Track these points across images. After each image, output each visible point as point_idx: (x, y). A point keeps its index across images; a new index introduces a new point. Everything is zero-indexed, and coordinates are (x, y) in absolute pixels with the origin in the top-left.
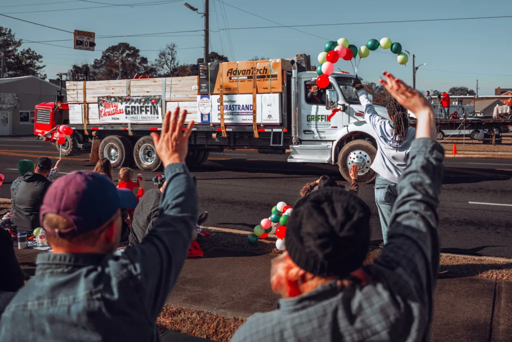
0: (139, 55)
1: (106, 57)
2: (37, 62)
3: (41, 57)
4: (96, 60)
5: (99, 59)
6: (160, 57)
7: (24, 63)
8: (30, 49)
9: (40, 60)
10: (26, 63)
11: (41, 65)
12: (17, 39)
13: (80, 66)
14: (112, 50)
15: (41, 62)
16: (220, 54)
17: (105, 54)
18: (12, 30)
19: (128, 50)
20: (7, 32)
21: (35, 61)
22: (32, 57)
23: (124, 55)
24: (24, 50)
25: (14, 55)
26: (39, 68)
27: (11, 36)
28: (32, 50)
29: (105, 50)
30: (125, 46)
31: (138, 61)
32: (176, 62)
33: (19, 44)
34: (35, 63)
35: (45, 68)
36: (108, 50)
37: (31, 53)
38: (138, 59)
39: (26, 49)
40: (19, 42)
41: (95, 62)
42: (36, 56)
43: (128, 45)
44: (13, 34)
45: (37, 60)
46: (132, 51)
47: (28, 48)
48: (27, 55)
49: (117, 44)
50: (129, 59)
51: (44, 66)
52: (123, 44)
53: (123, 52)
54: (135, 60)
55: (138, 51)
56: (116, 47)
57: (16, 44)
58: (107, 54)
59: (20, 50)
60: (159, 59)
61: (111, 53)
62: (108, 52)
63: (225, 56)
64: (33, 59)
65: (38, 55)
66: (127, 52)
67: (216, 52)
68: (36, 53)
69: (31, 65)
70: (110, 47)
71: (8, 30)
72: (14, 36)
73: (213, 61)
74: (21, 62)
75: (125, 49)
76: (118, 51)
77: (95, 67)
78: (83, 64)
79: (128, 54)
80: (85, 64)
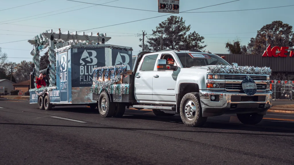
0: (291, 32)
1: (261, 35)
2: (200, 43)
3: (203, 38)
4: (252, 38)
5: (255, 38)
7: (191, 45)
8: (195, 32)
9: (202, 41)
10: (192, 44)
11: (203, 45)
12: (186, 25)
14: (266, 29)
15: (203, 42)
17: (260, 33)
18: (183, 18)
19: (281, 27)
20: (180, 20)
21: (199, 42)
22: (196, 39)
23: (278, 32)
24: (191, 33)
25: (183, 38)
26: (202, 47)
27: (182, 23)
28: (196, 33)
30: (279, 24)
31: (291, 37)
33: (188, 29)
34: (199, 44)
35: (206, 47)
36: (262, 29)
37: (195, 35)
38: (290, 35)
39: (192, 33)
40: (188, 27)
41: (252, 42)
42: (199, 38)
43: (282, 22)
44: (183, 21)
45: (200, 41)
46: (285, 28)
47: (194, 32)
48: (193, 38)
49: (271, 23)
50: (283, 36)
51: (205, 46)
52: (276, 22)
53: (277, 29)
54: (288, 37)
55: (290, 28)
56: (270, 25)
57: (185, 29)
58: (262, 33)
59: (188, 33)
61: (265, 31)
62: (263, 30)
64: (197, 41)
65: (200, 36)
66: (281, 29)
68: (199, 36)
69: (196, 46)
70: (264, 26)
71: (180, 18)
72: (184, 22)
74: (188, 44)
75: (278, 26)
76: (272, 29)
77: (250, 45)
78: (234, 42)
79: (281, 31)
80: (236, 41)
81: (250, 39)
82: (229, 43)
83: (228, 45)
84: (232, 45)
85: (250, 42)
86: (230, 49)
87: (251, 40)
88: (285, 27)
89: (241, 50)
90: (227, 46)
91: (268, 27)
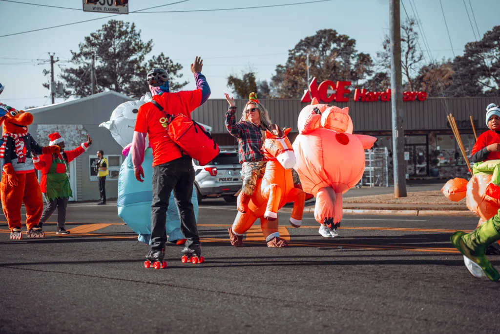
0: (353, 51)
1: (295, 58)
3: (179, 67)
4: (279, 66)
5: (284, 64)
6: (385, 48)
8: (162, 54)
9: (179, 72)
11: (180, 81)
13: (241, 77)
14: (305, 45)
15: (181, 75)
17: (294, 54)
19: (335, 42)
21: (172, 75)
24: (154, 57)
27: (135, 35)
28: (166, 56)
30: (329, 35)
31: (353, 62)
33: (148, 47)
34: (172, 79)
36: (298, 47)
37: (163, 61)
38: (353, 58)
39: (157, 56)
40: (148, 44)
42: (172, 66)
43: (335, 33)
44: (138, 32)
45: (175, 74)
46: (342, 44)
47: (160, 54)
49: (316, 34)
50: (338, 60)
51: (186, 84)
52: (325, 32)
54: (348, 62)
55: (352, 42)
56: (313, 38)
57: (141, 48)
58: (297, 54)
59: (148, 58)
60: (384, 51)
62: (300, 49)
65: (175, 63)
66: (334, 46)
68: (172, 61)
70: (302, 41)
72: (139, 35)
75: (329, 40)
76: (317, 47)
77: (276, 80)
78: (244, 74)
79: (335, 50)
80: (248, 73)
81: (275, 68)
82: (235, 77)
83: (232, 80)
84: (239, 80)
85: (275, 74)
86: (236, 88)
87: (277, 70)
88: (342, 41)
89: (259, 90)
90: (230, 83)
91: (308, 43)
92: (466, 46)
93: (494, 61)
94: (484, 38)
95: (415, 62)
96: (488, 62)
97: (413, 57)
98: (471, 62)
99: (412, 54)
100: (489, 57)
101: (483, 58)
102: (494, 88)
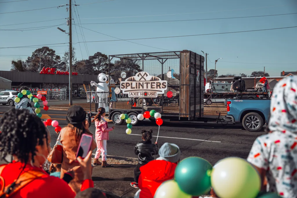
0: (54, 54)
4: (29, 57)
5: (31, 56)
6: (65, 56)
16: (103, 53)
17: (34, 54)
19: (48, 51)
23: (46, 54)
29: (34, 51)
30: (46, 49)
31: (55, 58)
32: (75, 59)
36: (36, 51)
38: (54, 57)
41: (29, 59)
43: (48, 48)
46: (51, 52)
50: (49, 57)
52: (45, 47)
53: (45, 52)
55: (54, 52)
56: (41, 49)
58: (35, 54)
60: (65, 57)
61: (38, 53)
62: (36, 52)
63: (106, 54)
66: (48, 52)
67: (100, 52)
70: (37, 49)
73: (99, 57)
75: (46, 50)
76: (42, 52)
77: (28, 61)
78: (18, 60)
79: (48, 54)
80: (19, 60)
81: (27, 58)
82: (14, 61)
83: (13, 62)
84: (16, 62)
85: (27, 59)
86: (15, 65)
87: (28, 58)
88: (51, 51)
89: (23, 66)
90: (12, 63)
91: (39, 50)
92: (89, 57)
93: (97, 62)
94: (94, 55)
95: (74, 61)
96: (95, 62)
97: (73, 59)
98: (90, 62)
99: (73, 58)
100: (96, 61)
101: (94, 61)
102: (97, 70)
